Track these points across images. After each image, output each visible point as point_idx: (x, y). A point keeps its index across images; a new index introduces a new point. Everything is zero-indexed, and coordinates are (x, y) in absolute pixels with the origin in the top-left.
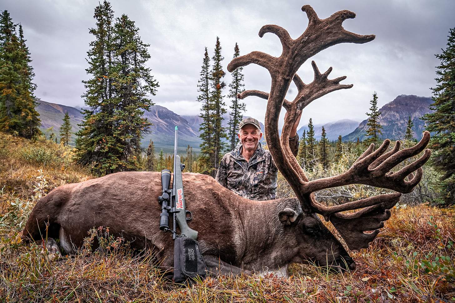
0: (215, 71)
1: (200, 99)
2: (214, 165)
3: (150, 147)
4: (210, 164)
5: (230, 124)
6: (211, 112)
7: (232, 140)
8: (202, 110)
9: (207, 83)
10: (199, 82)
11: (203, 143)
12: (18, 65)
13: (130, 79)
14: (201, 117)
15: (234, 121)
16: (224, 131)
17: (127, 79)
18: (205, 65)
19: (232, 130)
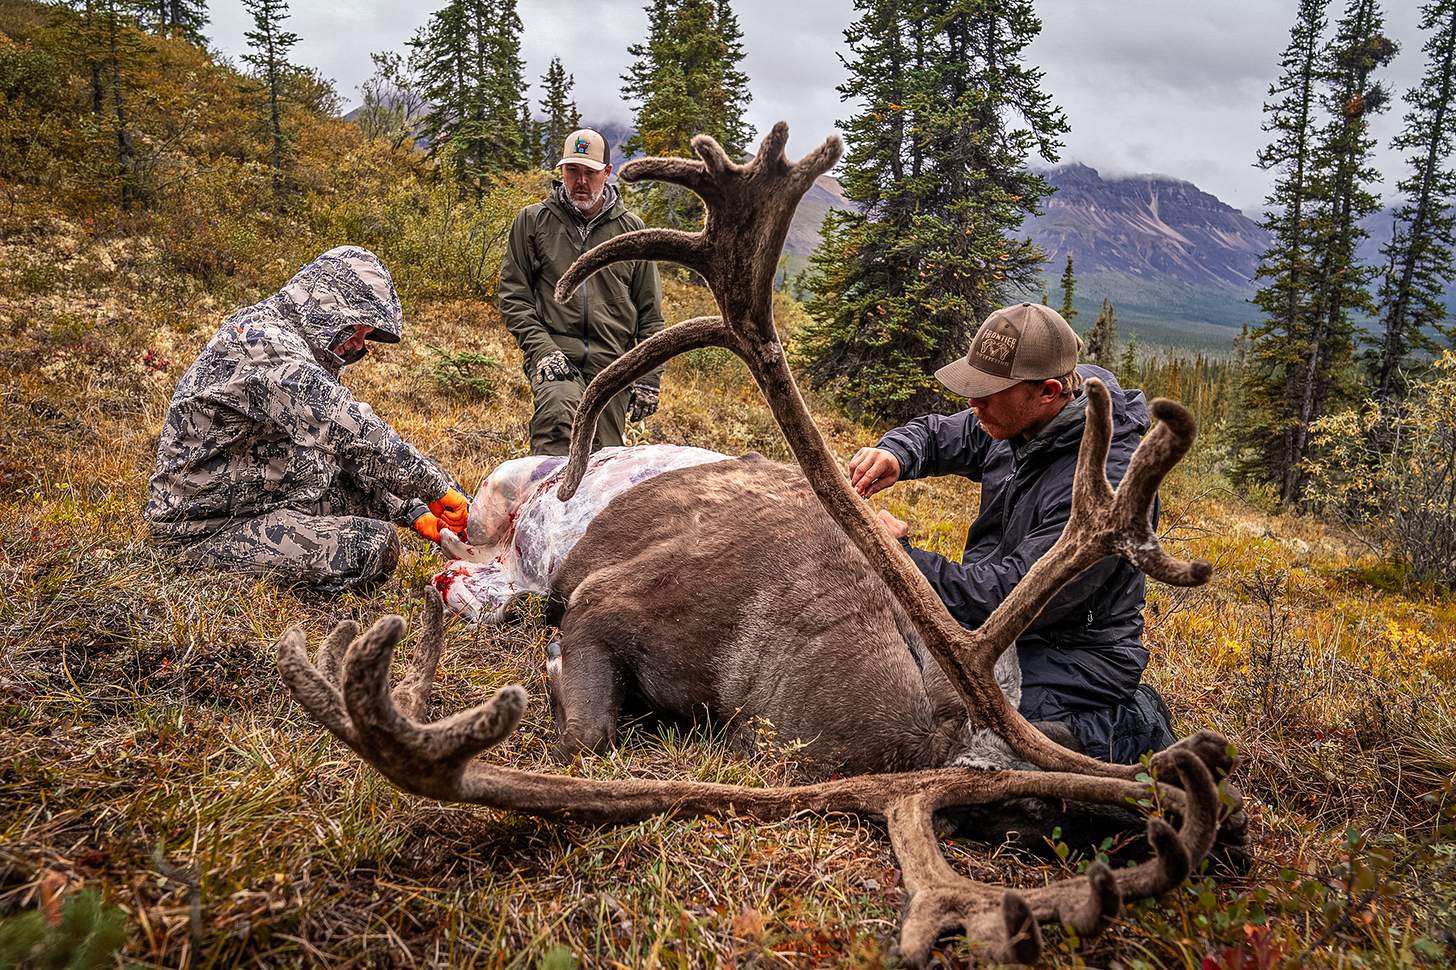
0: (1345, 45)
1: (1268, 158)
2: (1301, 407)
3: (1102, 324)
4: (1285, 403)
5: (1392, 251)
6: (1308, 208)
7: (1389, 318)
8: (1273, 200)
9: (1305, 97)
10: (1272, 91)
11: (1263, 326)
12: (699, 77)
13: (964, 111)
14: (1266, 226)
15: (1408, 244)
16: (1358, 282)
17: (952, 113)
18: (1304, 24)
19: (1399, 276)
